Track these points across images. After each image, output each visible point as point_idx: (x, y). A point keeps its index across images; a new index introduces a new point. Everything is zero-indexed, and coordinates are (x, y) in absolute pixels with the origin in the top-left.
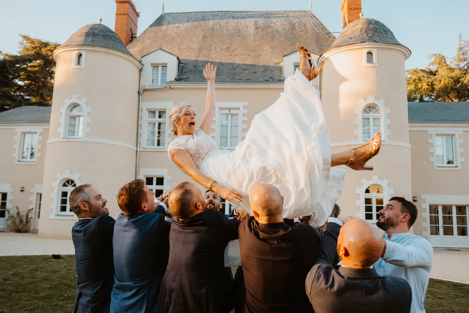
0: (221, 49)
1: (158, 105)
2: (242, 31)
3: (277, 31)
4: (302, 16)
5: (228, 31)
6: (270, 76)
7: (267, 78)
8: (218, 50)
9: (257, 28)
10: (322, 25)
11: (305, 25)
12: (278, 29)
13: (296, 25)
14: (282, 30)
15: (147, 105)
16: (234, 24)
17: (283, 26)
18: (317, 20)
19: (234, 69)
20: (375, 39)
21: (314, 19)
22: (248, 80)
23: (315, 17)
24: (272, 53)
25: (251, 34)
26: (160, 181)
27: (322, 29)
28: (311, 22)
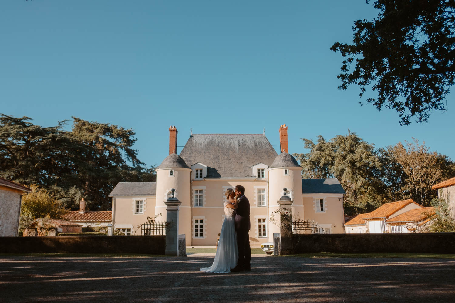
0: (224, 158)
1: (199, 188)
2: (233, 147)
3: (249, 147)
4: (260, 137)
5: (226, 147)
6: (247, 174)
7: (246, 176)
8: (223, 159)
9: (240, 146)
10: (269, 143)
11: (262, 144)
12: (249, 146)
13: (258, 143)
14: (251, 147)
15: (194, 189)
16: (228, 143)
17: (251, 144)
18: (267, 140)
19: (231, 170)
20: (288, 165)
21: (266, 139)
22: (238, 176)
23: (266, 138)
24: (247, 161)
25: (237, 149)
26: (201, 221)
27: (270, 146)
28: (264, 142)
